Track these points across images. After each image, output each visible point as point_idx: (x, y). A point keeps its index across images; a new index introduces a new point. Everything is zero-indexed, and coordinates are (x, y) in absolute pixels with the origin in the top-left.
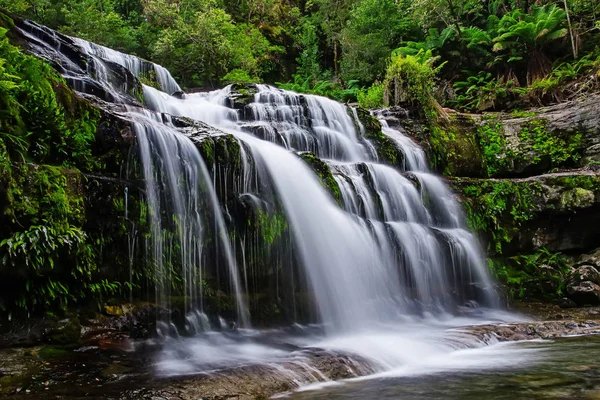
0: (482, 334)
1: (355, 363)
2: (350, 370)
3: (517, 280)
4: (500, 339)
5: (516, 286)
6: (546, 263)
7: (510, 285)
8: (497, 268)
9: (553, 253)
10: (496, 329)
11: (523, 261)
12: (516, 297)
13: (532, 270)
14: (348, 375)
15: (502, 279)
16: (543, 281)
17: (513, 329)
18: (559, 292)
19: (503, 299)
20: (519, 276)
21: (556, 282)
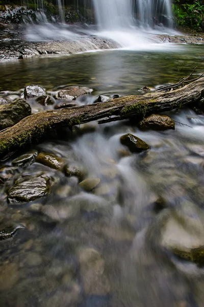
0: (163, 38)
1: (110, 43)
2: (108, 46)
3: (182, 16)
4: (170, 41)
5: (181, 19)
6: (197, 10)
7: (178, 18)
8: (175, 9)
9: (201, 5)
10: (169, 37)
11: (187, 7)
12: (180, 24)
13: (190, 12)
14: (107, 48)
15: (176, 15)
16: (193, 18)
17: (176, 38)
18: (198, 25)
19: (174, 24)
20: (184, 14)
21: (198, 19)
